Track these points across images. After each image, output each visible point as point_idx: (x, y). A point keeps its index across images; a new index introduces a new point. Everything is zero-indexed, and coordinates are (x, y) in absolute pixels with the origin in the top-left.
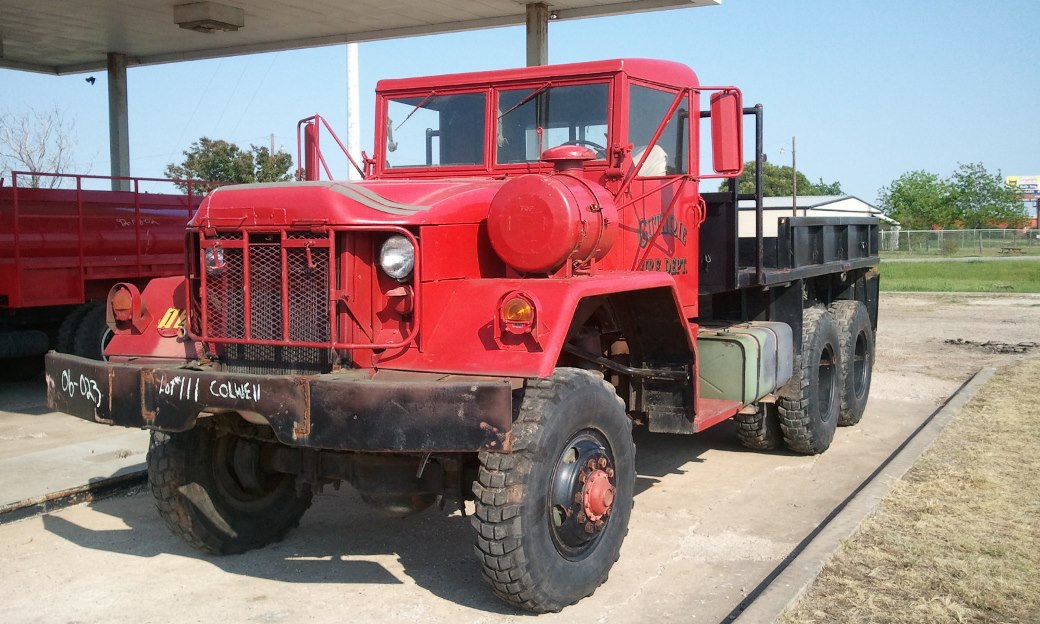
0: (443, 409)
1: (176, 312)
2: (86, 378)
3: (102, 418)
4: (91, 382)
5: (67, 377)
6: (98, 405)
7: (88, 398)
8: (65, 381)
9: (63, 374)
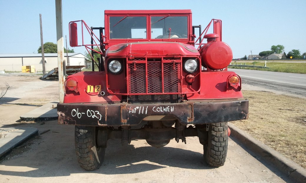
0: (233, 109)
1: (92, 87)
2: (91, 111)
3: (101, 124)
4: (95, 111)
5: (76, 111)
6: (100, 120)
7: (93, 118)
8: (74, 113)
9: (72, 110)
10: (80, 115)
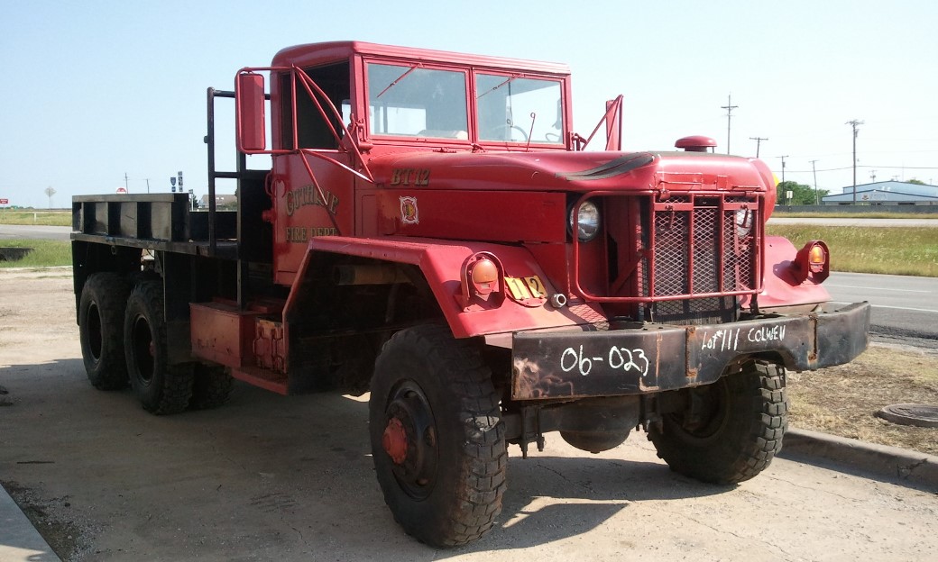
1: (519, 282)
2: (623, 349)
3: (647, 386)
4: (634, 351)
5: (575, 355)
6: (645, 374)
7: (627, 369)
8: (570, 359)
9: (564, 353)
10: (586, 365)
